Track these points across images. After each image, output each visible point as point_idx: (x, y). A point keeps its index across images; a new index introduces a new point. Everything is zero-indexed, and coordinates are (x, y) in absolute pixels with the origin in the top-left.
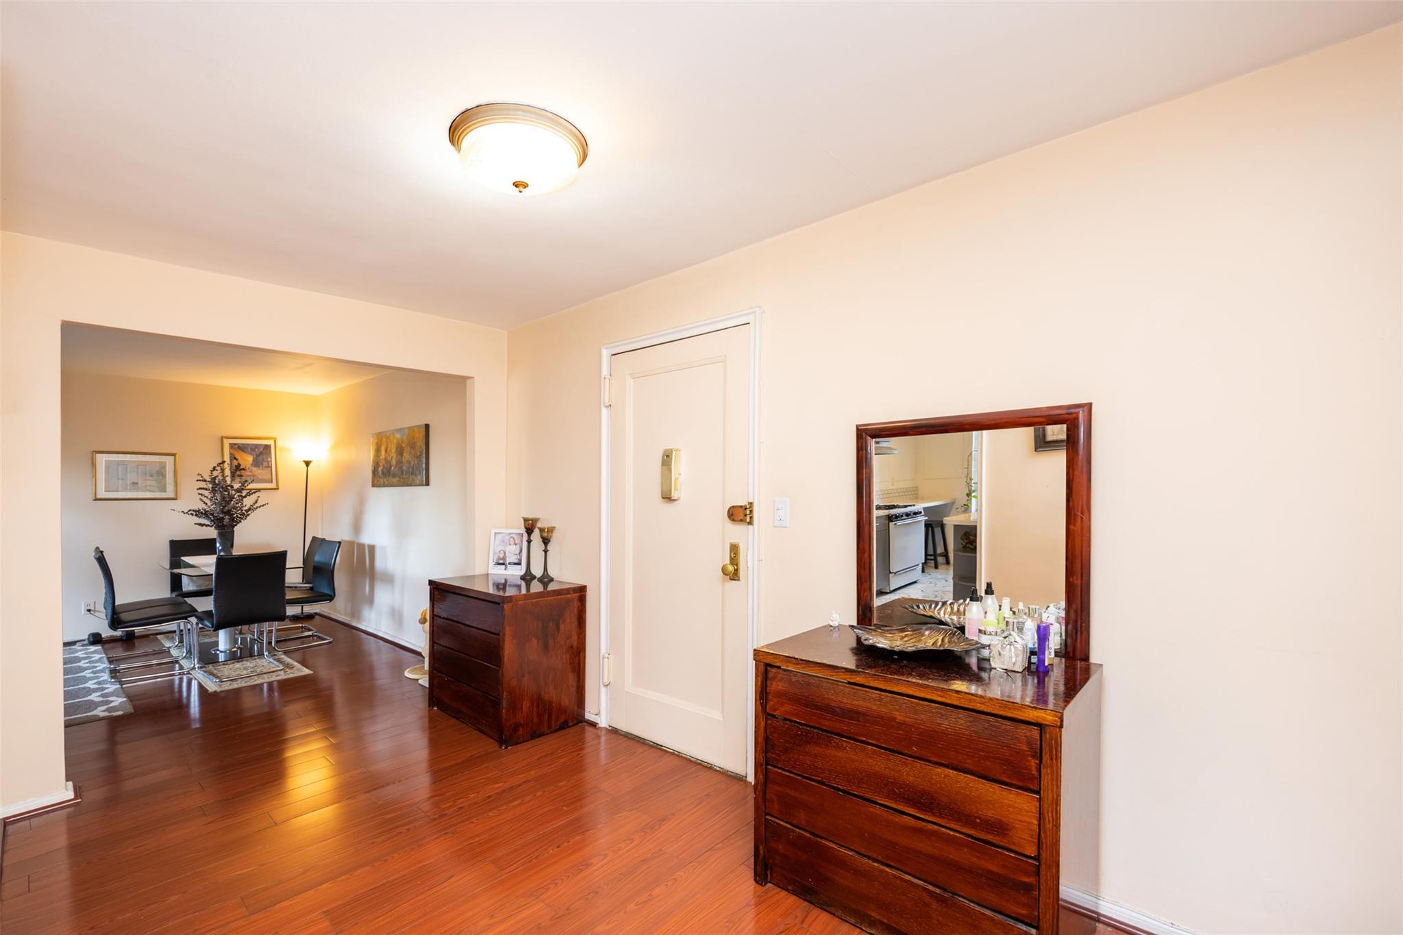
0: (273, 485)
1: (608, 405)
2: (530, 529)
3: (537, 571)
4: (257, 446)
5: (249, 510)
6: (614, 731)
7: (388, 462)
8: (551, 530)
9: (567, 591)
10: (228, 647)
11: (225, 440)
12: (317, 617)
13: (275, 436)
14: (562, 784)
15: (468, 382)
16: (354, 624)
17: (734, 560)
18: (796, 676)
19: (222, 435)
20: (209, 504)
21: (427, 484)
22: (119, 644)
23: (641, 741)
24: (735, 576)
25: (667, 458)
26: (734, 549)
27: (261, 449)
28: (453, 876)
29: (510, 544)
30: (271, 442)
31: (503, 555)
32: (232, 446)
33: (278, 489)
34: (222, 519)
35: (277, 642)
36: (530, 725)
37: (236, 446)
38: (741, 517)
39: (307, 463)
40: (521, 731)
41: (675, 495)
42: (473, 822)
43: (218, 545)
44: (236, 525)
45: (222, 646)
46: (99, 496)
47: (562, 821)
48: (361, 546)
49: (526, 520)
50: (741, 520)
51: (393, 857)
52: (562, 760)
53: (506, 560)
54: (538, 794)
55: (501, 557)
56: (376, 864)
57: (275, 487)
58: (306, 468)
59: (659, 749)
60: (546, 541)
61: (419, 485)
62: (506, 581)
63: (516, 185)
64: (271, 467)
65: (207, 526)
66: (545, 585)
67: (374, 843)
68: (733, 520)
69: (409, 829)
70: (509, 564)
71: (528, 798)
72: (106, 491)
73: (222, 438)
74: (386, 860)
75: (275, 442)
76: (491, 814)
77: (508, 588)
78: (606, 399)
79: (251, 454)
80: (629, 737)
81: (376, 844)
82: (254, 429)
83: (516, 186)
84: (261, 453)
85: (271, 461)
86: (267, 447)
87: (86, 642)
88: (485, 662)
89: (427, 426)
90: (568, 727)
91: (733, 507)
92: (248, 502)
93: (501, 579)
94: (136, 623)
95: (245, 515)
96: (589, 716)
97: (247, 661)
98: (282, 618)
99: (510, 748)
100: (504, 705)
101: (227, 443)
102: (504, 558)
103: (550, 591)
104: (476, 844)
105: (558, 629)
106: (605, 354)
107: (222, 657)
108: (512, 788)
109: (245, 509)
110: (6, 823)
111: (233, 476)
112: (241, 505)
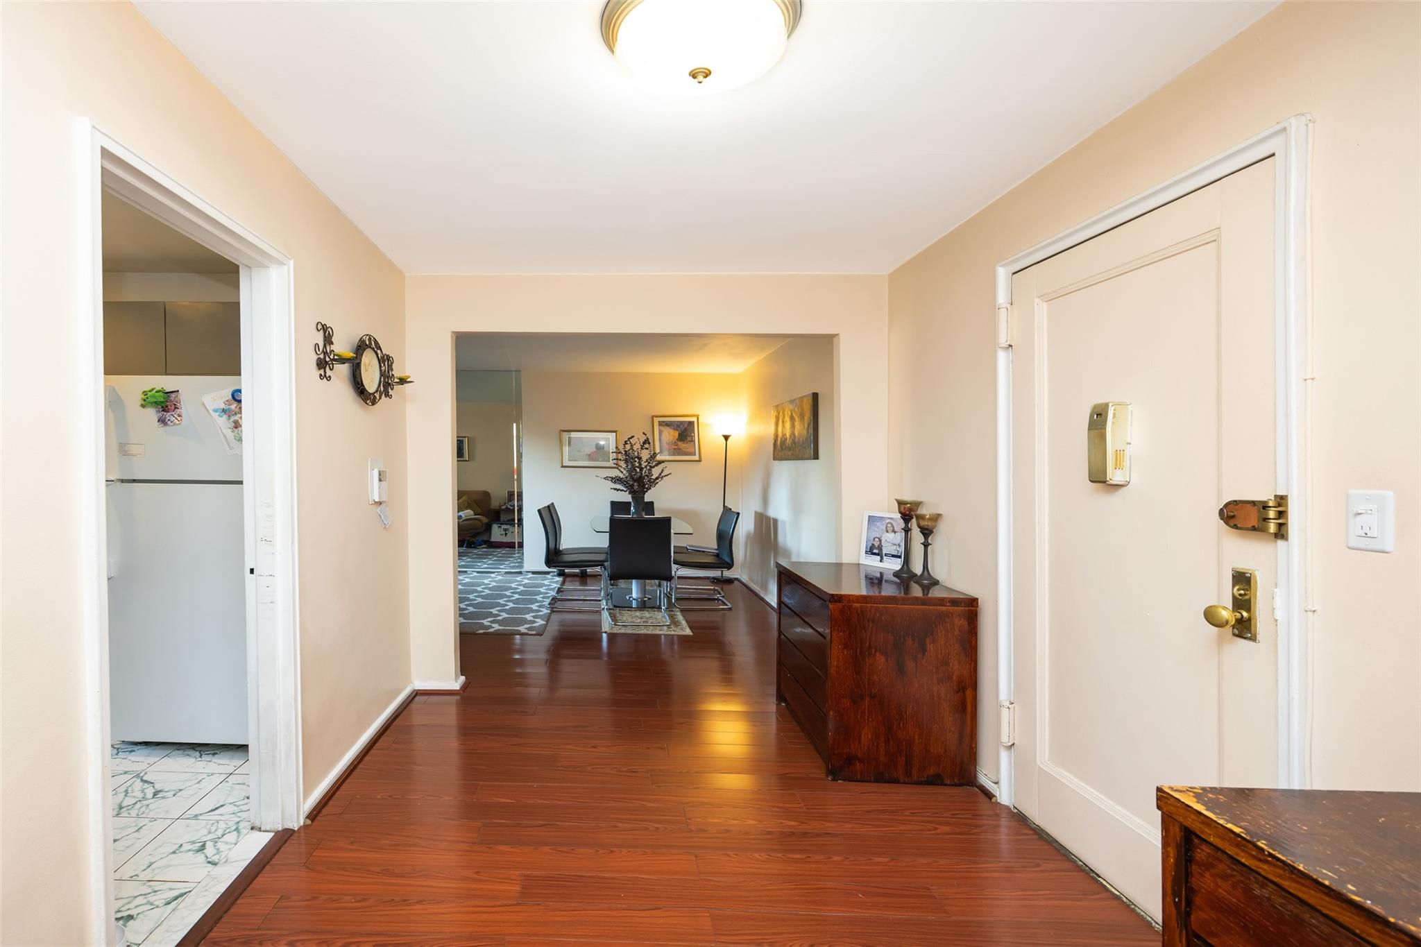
0: (696, 458)
1: (1006, 345)
2: (907, 515)
3: (917, 569)
4: (682, 423)
5: (657, 478)
6: (1020, 819)
7: (784, 435)
8: (936, 518)
9: (955, 602)
10: (639, 596)
11: (655, 419)
12: (736, 582)
13: (696, 413)
14: (880, 860)
15: (835, 339)
16: (762, 595)
17: (1242, 603)
18: (1263, 886)
19: (654, 414)
20: (625, 472)
21: (816, 457)
22: (577, 579)
23: (1062, 851)
24: (1244, 629)
25: (1098, 418)
26: (1242, 579)
27: (686, 425)
29: (887, 532)
30: (694, 419)
31: (878, 543)
32: (661, 424)
33: (700, 461)
34: (632, 486)
35: (677, 599)
36: (874, 763)
37: (664, 424)
38: (1254, 521)
39: (726, 438)
40: (858, 766)
41: (1114, 476)
42: (728, 855)
43: (632, 508)
44: (647, 491)
45: (634, 595)
46: (564, 464)
47: (842, 911)
48: (768, 518)
49: (900, 503)
50: (1254, 529)
51: (621, 851)
52: (902, 827)
53: (881, 550)
54: (836, 858)
55: (876, 545)
56: (601, 851)
57: (698, 459)
58: (725, 442)
59: (1093, 878)
60: (927, 532)
61: (808, 459)
62: (881, 574)
63: (694, 75)
64: (694, 441)
65: (622, 490)
66: (926, 589)
67: (616, 827)
68: (1235, 527)
69: (657, 829)
70: (886, 555)
71: (817, 857)
72: (569, 460)
73: (653, 417)
74: (612, 852)
75: (698, 418)
76: (756, 855)
77: (884, 584)
78: (1003, 340)
79: (677, 430)
80: (1041, 835)
81: (617, 829)
82: (681, 408)
83: (694, 77)
84: (686, 429)
85: (694, 436)
86: (691, 423)
87: (556, 574)
88: (817, 668)
89: (815, 396)
90: (943, 784)
91: (1236, 502)
92: (656, 472)
93: (875, 572)
94: (567, 564)
95: (653, 483)
96: (984, 779)
97: (647, 611)
98: (669, 578)
99: (840, 781)
100: (831, 727)
101: (656, 420)
102: (880, 548)
103: (932, 599)
104: (712, 883)
105: (924, 650)
106: (1002, 273)
107: (634, 604)
108: (805, 834)
109: (654, 477)
110: (417, 694)
111: (642, 449)
112: (650, 474)
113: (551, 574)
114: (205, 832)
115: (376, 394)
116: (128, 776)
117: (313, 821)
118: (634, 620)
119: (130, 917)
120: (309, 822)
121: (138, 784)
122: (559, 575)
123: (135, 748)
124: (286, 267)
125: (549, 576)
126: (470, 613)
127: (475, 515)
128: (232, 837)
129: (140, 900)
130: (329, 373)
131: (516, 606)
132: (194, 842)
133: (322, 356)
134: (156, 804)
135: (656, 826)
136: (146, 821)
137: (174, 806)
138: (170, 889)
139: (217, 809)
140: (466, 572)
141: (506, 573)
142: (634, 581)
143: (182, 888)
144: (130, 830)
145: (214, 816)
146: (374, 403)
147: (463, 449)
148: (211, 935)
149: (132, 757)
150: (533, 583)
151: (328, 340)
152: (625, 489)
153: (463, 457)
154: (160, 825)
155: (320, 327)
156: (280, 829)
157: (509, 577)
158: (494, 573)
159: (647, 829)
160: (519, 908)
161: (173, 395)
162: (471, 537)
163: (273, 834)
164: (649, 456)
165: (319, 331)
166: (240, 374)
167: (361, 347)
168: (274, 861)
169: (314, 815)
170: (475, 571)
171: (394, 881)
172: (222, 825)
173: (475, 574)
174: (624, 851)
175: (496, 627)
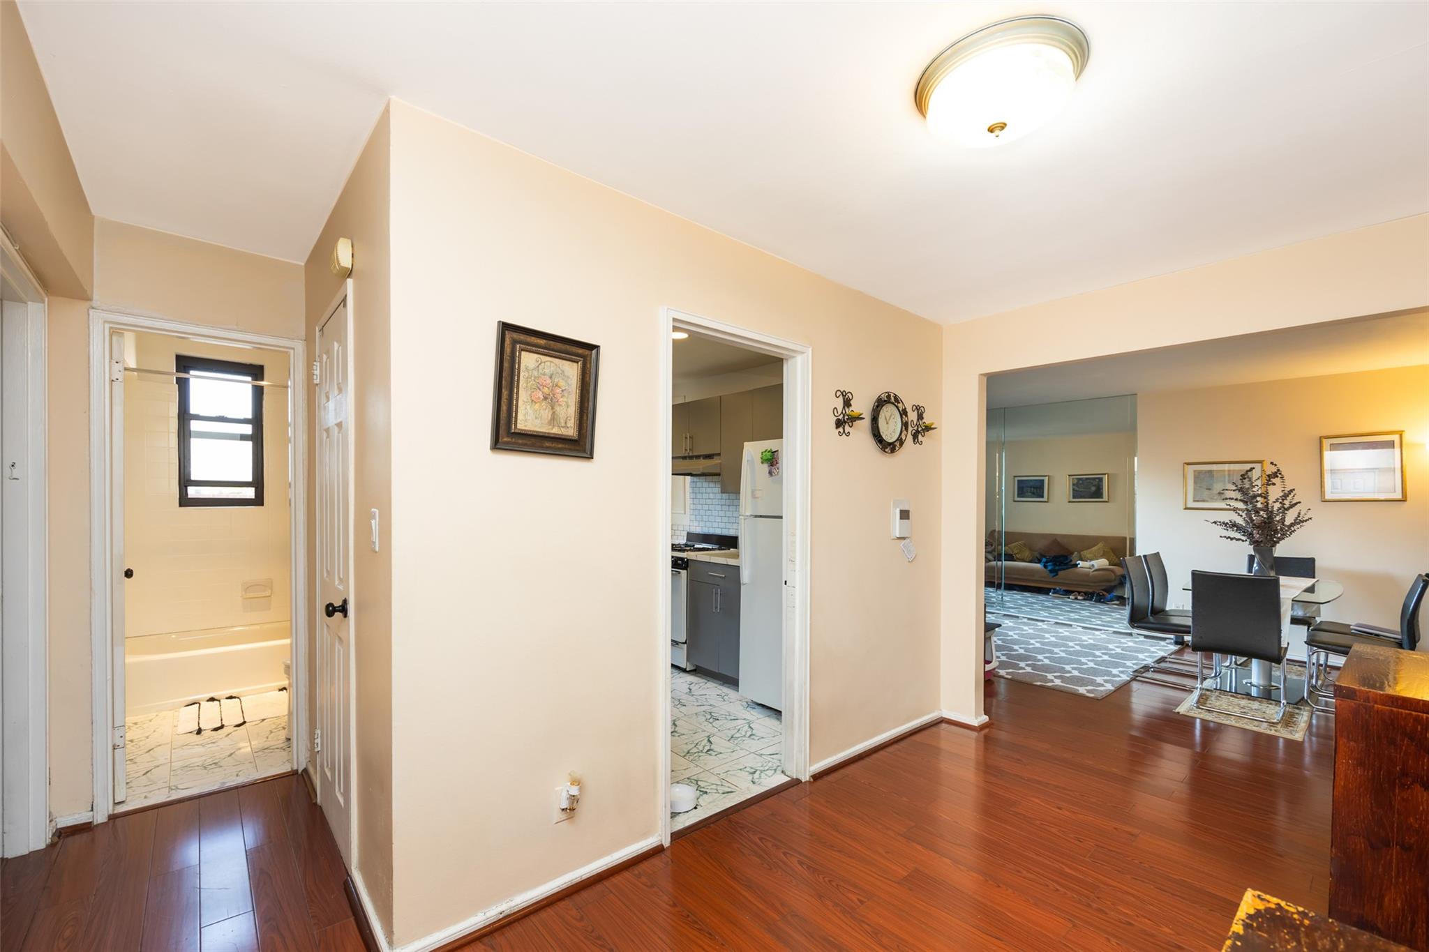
10: (1262, 682)
13: (1402, 429)
20: (1241, 516)
28: (1002, 940)
33: (1404, 500)
44: (1278, 542)
45: (1254, 680)
46: (1188, 506)
51: (1007, 890)
56: (990, 882)
57: (1399, 497)
63: (991, 130)
67: (1019, 872)
69: (1058, 890)
72: (1194, 501)
74: (999, 886)
81: (1019, 874)
92: (1291, 516)
95: (1288, 531)
107: (1254, 692)
109: (1287, 523)
110: (942, 721)
111: (1268, 485)
112: (1283, 520)
113: (1168, 641)
114: (760, 764)
115: (896, 443)
116: (745, 722)
117: (814, 780)
118: (1230, 707)
119: (706, 793)
120: (812, 780)
121: (746, 727)
122: (1176, 643)
123: (757, 707)
124: (806, 354)
125: (1162, 643)
126: (1042, 665)
127: (1110, 565)
128: (771, 772)
129: (714, 787)
130: (847, 428)
131: (1097, 667)
132: (752, 768)
133: (841, 417)
134: (747, 741)
135: (1058, 888)
136: (739, 748)
137: (754, 745)
138: (729, 787)
139: (773, 754)
140: (1071, 625)
141: (1115, 632)
142: (1253, 660)
143: (733, 790)
144: (729, 751)
145: (769, 758)
146: (893, 451)
147: (1102, 489)
148: (731, 816)
149: (753, 712)
150: (1137, 648)
151: (847, 403)
152: (1244, 538)
153: (1102, 498)
154: (742, 753)
155: (839, 393)
156: (795, 777)
157: (1115, 637)
158: (1101, 630)
159: (1047, 886)
160: (896, 885)
161: (776, 454)
162: (1103, 590)
163: (789, 779)
164: (1282, 494)
165: (837, 397)
166: (782, 438)
167: (880, 403)
168: (782, 794)
169: (817, 777)
170: (1080, 626)
171: (834, 833)
172: (770, 764)
173: (1080, 629)
174: (1010, 891)
175: (1058, 682)
